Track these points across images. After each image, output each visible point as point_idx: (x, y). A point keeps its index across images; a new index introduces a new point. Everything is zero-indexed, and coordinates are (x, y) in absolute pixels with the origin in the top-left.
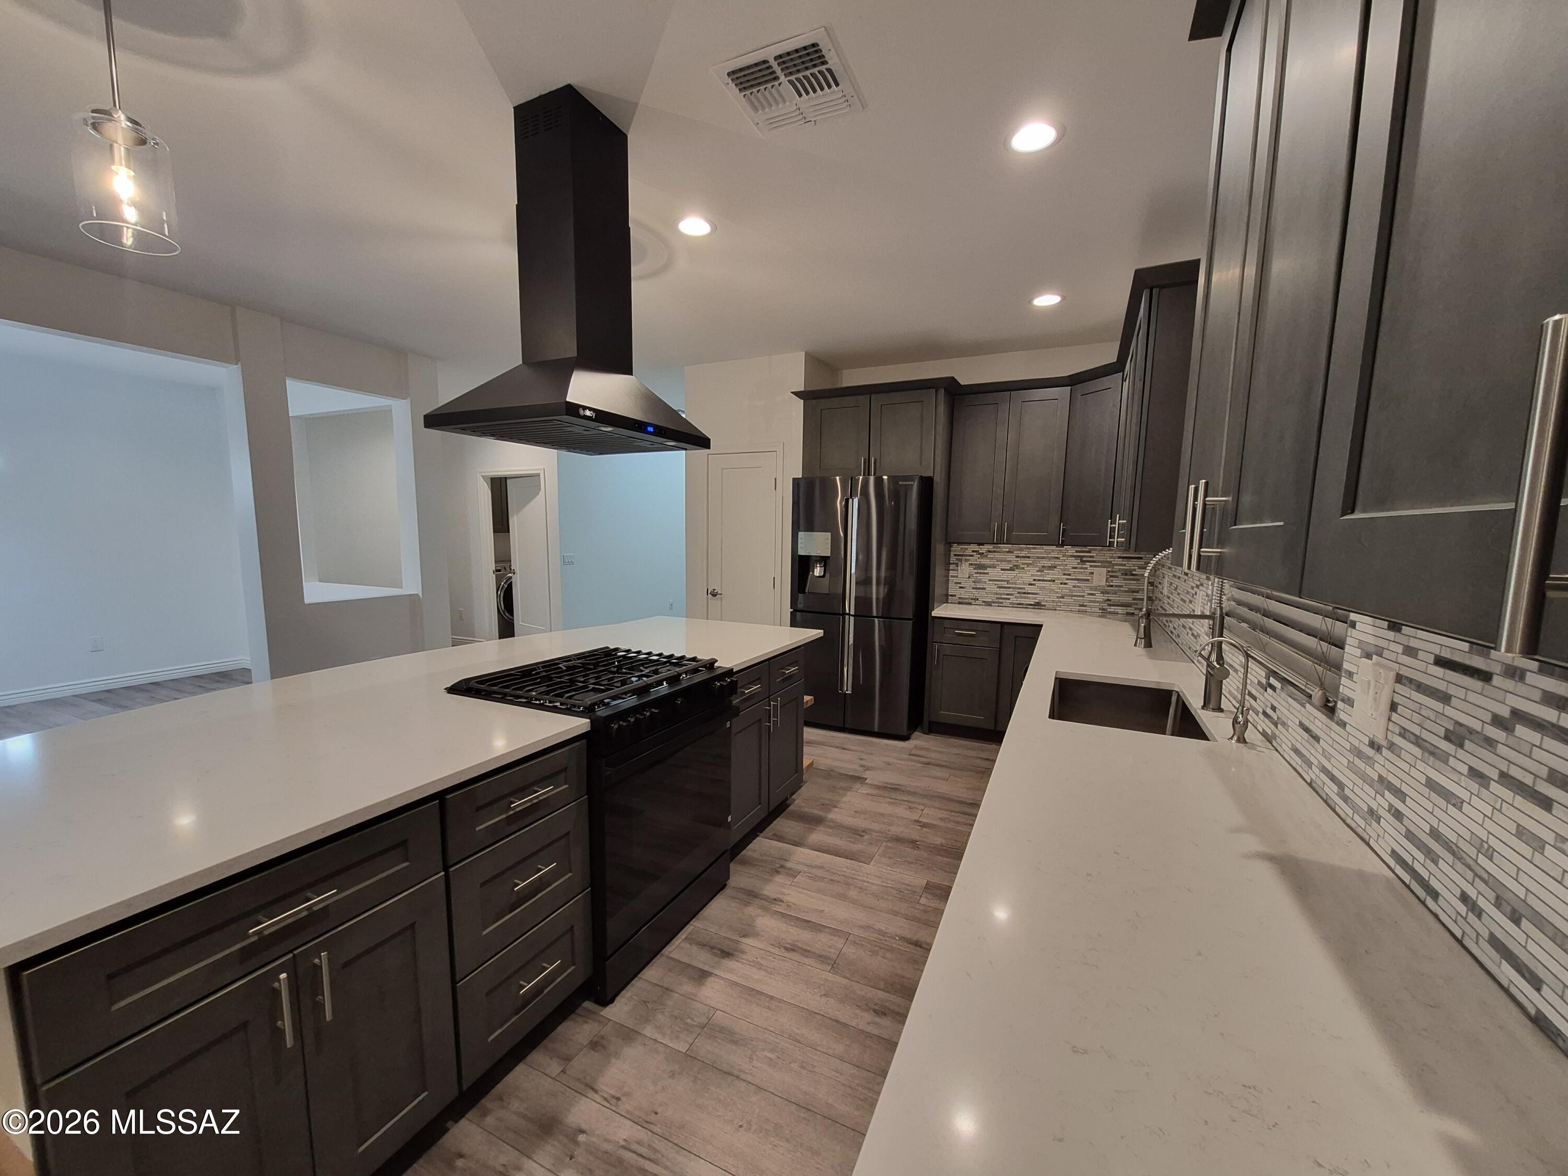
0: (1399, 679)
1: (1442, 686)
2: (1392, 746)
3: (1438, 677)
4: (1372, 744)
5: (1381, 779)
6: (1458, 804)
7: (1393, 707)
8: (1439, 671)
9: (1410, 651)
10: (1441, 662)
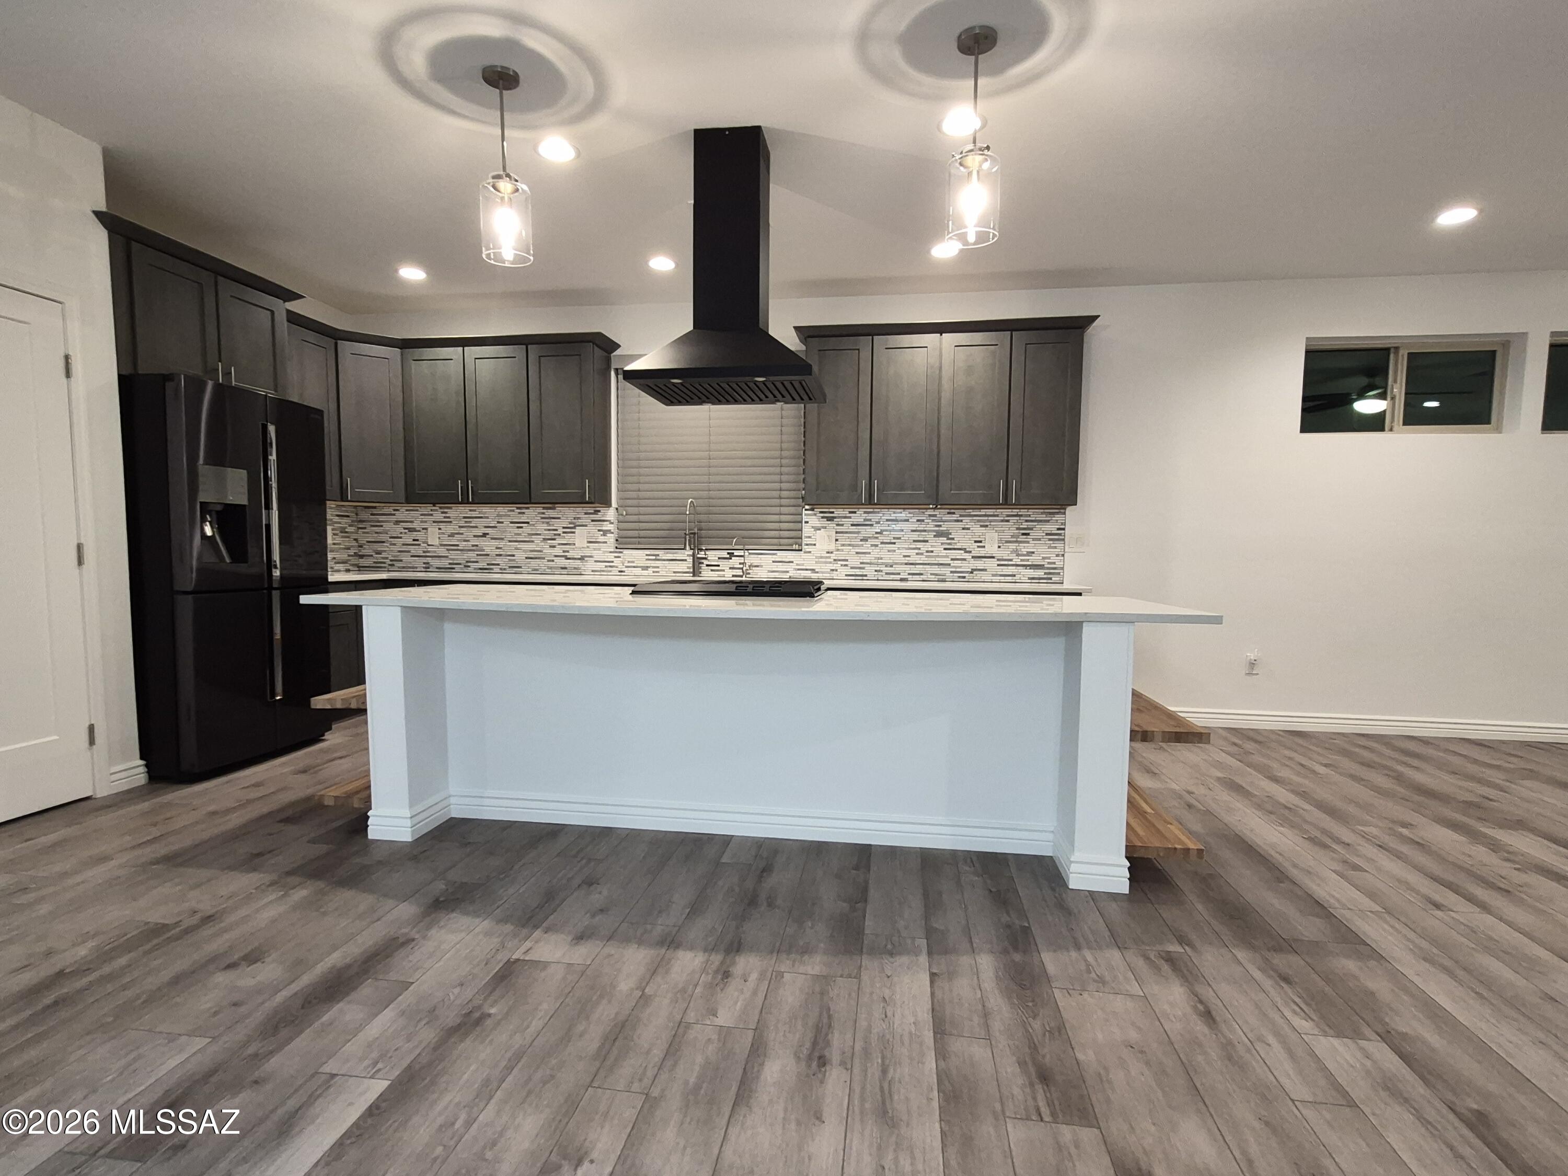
0: (837, 533)
1: (857, 530)
2: (838, 550)
3: (854, 529)
4: (828, 553)
5: (835, 560)
6: (869, 553)
7: (837, 540)
8: (855, 527)
9: (838, 525)
10: (852, 525)
